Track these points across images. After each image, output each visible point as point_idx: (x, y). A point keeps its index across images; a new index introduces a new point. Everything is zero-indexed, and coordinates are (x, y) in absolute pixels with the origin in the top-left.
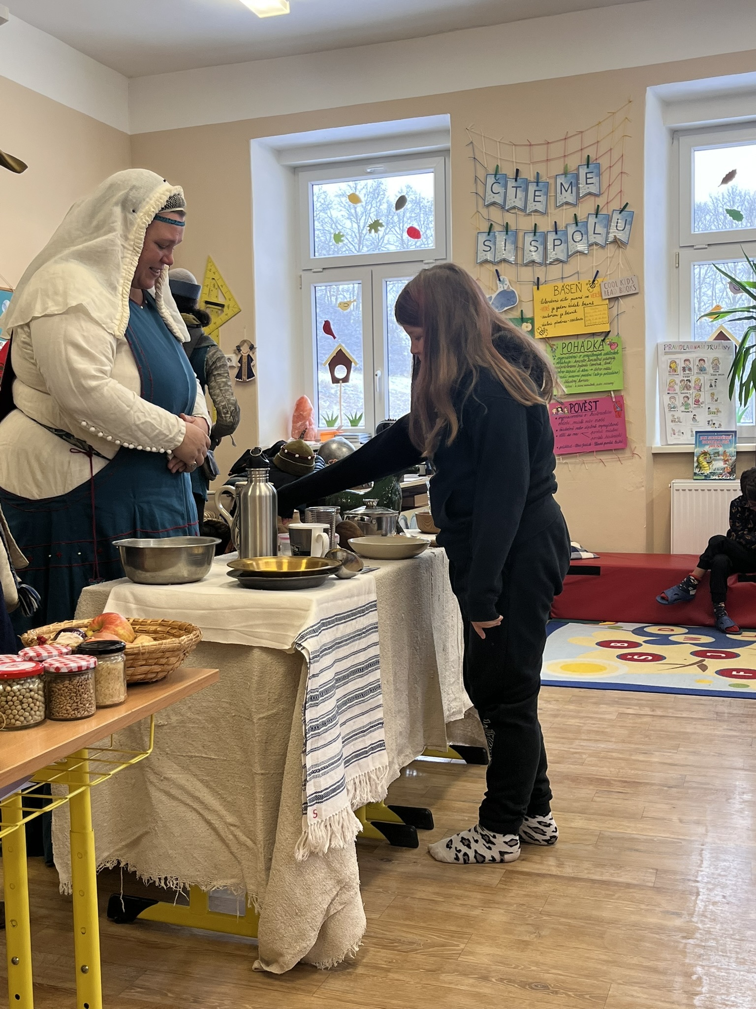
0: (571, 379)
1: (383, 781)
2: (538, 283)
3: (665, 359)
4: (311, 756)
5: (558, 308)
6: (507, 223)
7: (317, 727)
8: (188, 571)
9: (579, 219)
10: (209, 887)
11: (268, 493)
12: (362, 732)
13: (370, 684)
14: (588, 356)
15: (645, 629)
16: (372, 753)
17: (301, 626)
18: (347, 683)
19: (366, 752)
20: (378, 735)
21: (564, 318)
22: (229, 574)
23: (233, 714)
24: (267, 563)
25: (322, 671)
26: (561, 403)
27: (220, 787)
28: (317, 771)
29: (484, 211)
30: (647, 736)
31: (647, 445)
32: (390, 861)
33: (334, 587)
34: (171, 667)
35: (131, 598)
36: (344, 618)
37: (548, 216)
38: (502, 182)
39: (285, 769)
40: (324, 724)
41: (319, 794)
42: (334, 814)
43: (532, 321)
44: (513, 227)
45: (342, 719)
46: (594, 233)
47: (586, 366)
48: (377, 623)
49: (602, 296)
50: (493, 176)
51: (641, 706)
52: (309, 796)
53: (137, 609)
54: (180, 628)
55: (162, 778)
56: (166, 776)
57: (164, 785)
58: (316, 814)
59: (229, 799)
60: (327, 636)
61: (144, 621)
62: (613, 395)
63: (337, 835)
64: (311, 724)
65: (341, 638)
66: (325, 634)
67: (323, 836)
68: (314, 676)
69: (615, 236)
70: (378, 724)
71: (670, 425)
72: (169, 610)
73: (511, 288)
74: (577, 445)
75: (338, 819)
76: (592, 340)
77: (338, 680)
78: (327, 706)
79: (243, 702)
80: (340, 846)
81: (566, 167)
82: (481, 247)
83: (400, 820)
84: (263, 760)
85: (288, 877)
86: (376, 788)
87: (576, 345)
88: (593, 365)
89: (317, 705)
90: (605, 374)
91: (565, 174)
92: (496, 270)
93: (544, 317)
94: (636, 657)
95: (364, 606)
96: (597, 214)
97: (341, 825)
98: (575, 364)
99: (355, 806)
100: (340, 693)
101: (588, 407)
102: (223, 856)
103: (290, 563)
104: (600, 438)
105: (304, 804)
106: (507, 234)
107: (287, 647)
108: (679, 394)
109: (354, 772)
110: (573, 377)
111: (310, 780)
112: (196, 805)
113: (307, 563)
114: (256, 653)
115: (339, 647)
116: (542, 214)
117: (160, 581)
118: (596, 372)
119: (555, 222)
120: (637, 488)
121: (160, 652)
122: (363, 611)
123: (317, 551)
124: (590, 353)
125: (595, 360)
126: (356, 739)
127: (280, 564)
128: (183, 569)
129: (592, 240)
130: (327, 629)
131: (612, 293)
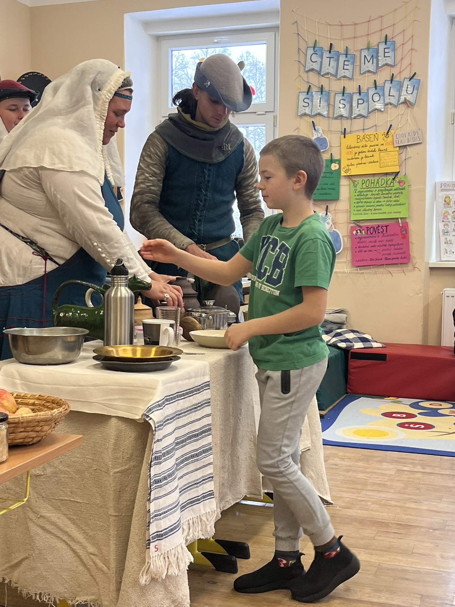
0: (368, 208)
1: (212, 522)
2: (344, 133)
3: (442, 195)
4: (155, 503)
5: (359, 153)
6: (322, 85)
7: (159, 481)
8: (63, 355)
9: (377, 84)
10: (74, 602)
11: (127, 295)
12: (196, 484)
13: (203, 447)
14: (381, 190)
15: (420, 404)
16: (203, 501)
17: (149, 401)
18: (185, 445)
19: (199, 500)
20: (209, 486)
21: (364, 160)
22: (94, 358)
23: (95, 468)
24: (124, 350)
25: (164, 437)
26: (360, 226)
27: (84, 525)
28: (160, 514)
29: (304, 76)
30: (418, 489)
31: (426, 261)
32: (214, 583)
33: (176, 371)
34: (44, 433)
35: (16, 375)
36: (183, 395)
37: (354, 81)
38: (319, 53)
39: (134, 513)
40: (165, 478)
41: (160, 533)
42: (171, 549)
43: (339, 162)
44: (326, 88)
45: (179, 474)
46: (389, 96)
47: (380, 198)
48: (210, 399)
49: (394, 145)
50: (313, 48)
51: (414, 465)
52: (152, 535)
53: (22, 384)
54: (53, 402)
55: (39, 516)
56: (42, 514)
57: (41, 522)
58: (157, 548)
59: (91, 534)
60: (170, 409)
61: (25, 395)
62: (400, 222)
63: (173, 565)
64: (155, 478)
65: (181, 410)
66: (168, 408)
67: (162, 566)
68: (158, 441)
69: (405, 98)
70: (209, 478)
71: (443, 246)
72: (47, 386)
73: (324, 136)
74: (371, 260)
75: (174, 552)
76: (385, 178)
77: (177, 444)
78: (168, 464)
79: (102, 459)
80: (175, 573)
81: (369, 44)
82: (301, 103)
83: (225, 551)
84: (116, 505)
85: (134, 597)
86: (206, 527)
87: (373, 182)
88: (385, 197)
89: (160, 463)
90: (394, 205)
91: (368, 48)
92: (313, 122)
93: (348, 159)
94: (412, 426)
95: (200, 386)
96: (392, 80)
97: (176, 557)
98: (372, 196)
99: (189, 542)
100: (178, 453)
101: (381, 230)
102: (85, 578)
103: (142, 351)
104: (389, 254)
105: (148, 540)
106: (322, 94)
107: (138, 418)
108: (451, 222)
109: (188, 515)
110: (370, 206)
111: (153, 522)
112: (65, 538)
113: (156, 351)
114: (114, 421)
115: (178, 418)
116: (350, 79)
117: (40, 362)
118: (388, 203)
119: (359, 86)
120: (417, 294)
121: (36, 422)
122: (199, 389)
123: (164, 342)
124: (383, 189)
125: (387, 194)
126: (191, 489)
127: (134, 352)
128: (58, 353)
129: (387, 101)
130: (170, 404)
131: (402, 142)
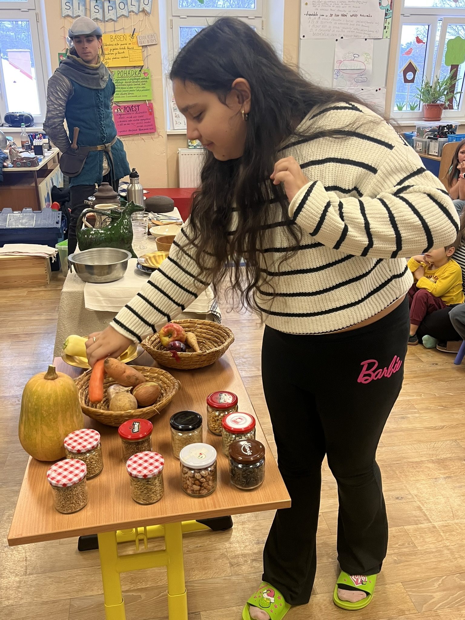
5: (113, 49)
21: (118, 56)
26: (120, 106)
31: (165, 130)
35: (98, 294)
46: (131, 5)
47: (132, 85)
49: (138, 44)
53: (104, 300)
62: (147, 103)
69: (144, 8)
71: (174, 118)
74: (130, 130)
76: (134, 70)
82: (64, 6)
87: (125, 72)
88: (135, 85)
90: (142, 90)
98: (125, 83)
101: (134, 109)
104: (142, 126)
110: (125, 91)
118: (138, 89)
120: (162, 153)
124: (133, 78)
125: (136, 82)
129: (130, 9)
131: (143, 43)
